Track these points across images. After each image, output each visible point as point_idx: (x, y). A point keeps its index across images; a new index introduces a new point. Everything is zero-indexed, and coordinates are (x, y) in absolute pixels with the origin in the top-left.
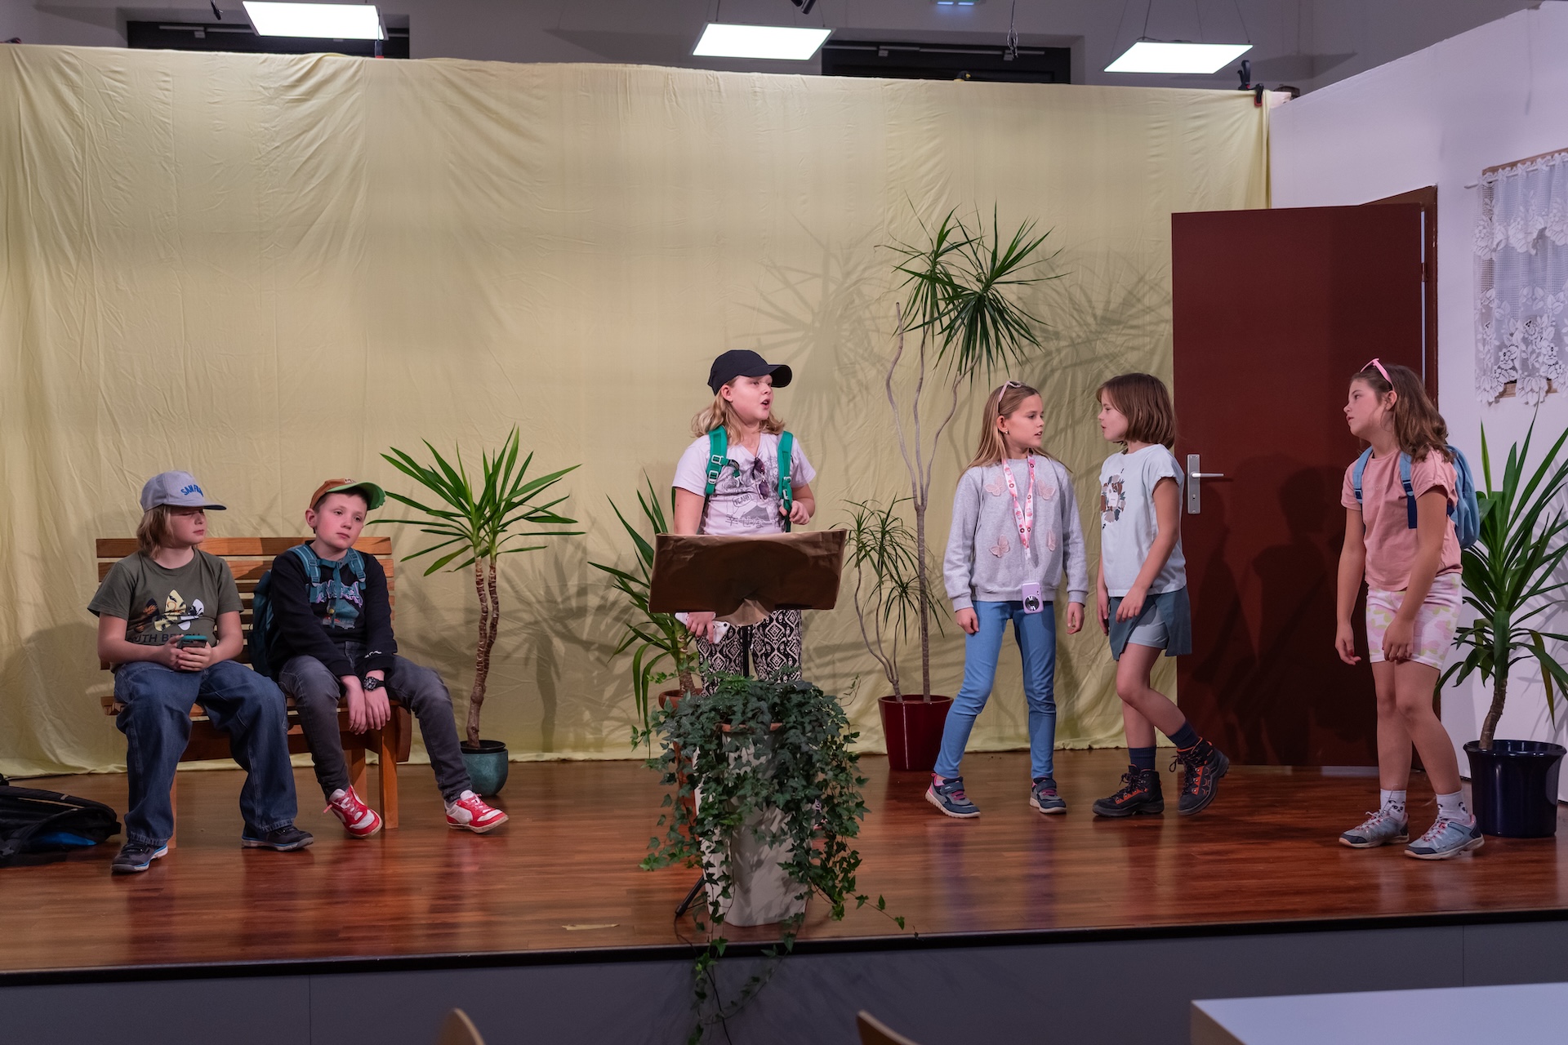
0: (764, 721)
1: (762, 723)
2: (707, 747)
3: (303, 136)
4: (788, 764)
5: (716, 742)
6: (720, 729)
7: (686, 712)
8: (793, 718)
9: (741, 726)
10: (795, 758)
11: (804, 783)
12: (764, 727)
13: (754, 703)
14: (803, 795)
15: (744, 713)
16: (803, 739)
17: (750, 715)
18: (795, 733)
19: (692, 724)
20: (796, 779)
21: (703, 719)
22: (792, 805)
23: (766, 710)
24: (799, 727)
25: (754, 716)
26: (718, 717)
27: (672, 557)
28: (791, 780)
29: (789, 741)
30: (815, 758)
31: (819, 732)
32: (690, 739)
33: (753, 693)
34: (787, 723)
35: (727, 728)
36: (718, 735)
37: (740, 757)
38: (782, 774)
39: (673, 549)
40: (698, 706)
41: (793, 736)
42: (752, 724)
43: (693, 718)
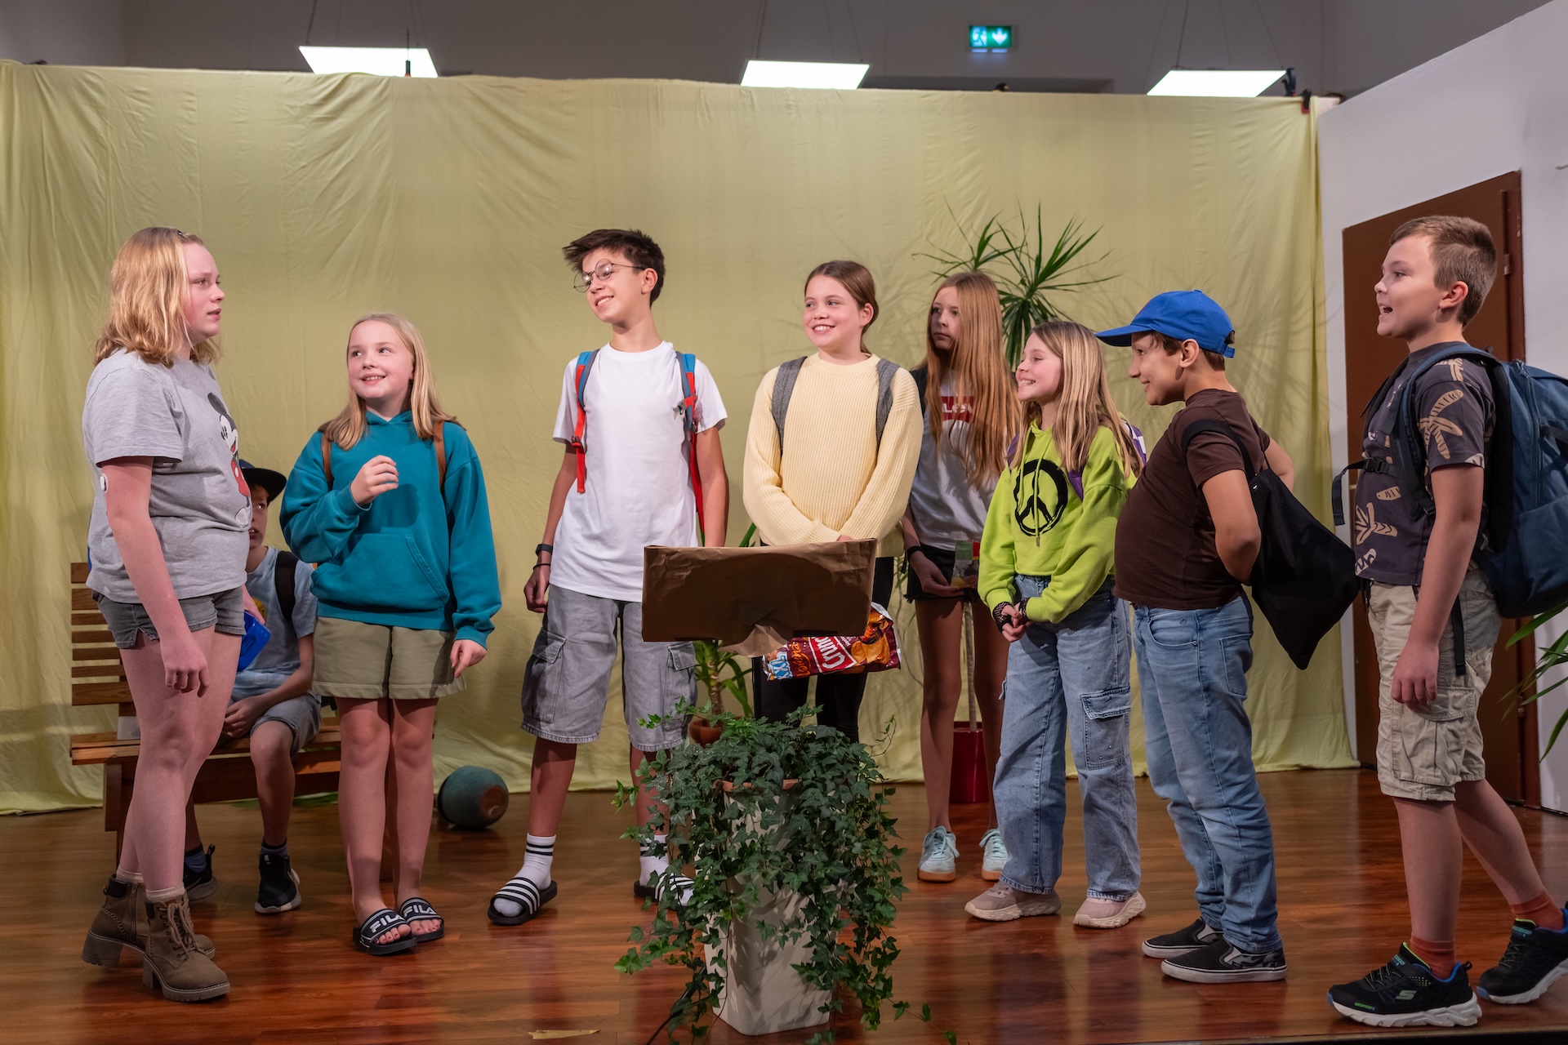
0: (774, 779)
1: (772, 781)
2: (703, 811)
3: (330, 156)
4: (804, 833)
5: (714, 805)
6: (721, 786)
7: (680, 765)
8: (811, 774)
9: (746, 784)
10: (813, 825)
11: (825, 858)
12: (774, 786)
13: (762, 756)
14: (823, 876)
15: (749, 768)
16: (824, 801)
17: (756, 770)
18: (813, 794)
19: (687, 781)
20: (816, 853)
21: (701, 774)
22: (809, 887)
23: (778, 764)
24: (819, 784)
25: (762, 773)
26: (719, 772)
27: (664, 574)
28: (808, 853)
29: (805, 804)
30: (839, 825)
31: (844, 792)
32: (682, 801)
33: (762, 742)
34: (804, 780)
35: (728, 786)
36: (718, 797)
37: (743, 825)
38: (798, 844)
39: (665, 565)
40: (696, 757)
41: (812, 797)
42: (759, 783)
43: (688, 773)
